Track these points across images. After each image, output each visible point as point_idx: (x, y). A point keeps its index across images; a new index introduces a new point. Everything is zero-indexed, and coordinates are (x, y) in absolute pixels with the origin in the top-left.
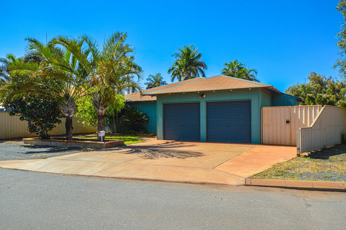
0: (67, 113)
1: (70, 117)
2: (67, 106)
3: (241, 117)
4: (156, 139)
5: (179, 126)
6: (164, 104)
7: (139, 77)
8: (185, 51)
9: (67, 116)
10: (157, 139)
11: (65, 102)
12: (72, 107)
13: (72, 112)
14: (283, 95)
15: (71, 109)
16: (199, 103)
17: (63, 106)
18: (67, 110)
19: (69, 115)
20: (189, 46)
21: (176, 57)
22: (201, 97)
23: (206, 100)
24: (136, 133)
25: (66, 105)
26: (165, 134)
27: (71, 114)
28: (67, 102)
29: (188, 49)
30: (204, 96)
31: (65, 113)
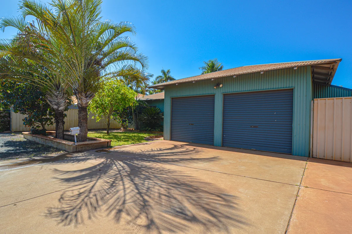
0: (56, 105)
1: (59, 110)
2: (57, 97)
3: (275, 114)
4: (162, 138)
5: (188, 124)
6: (172, 98)
7: (143, 66)
8: (210, 64)
9: (55, 108)
10: (164, 139)
11: (54, 92)
12: (62, 98)
13: (61, 104)
14: (331, 87)
15: (61, 100)
16: (214, 95)
17: (51, 96)
18: (57, 101)
19: (59, 107)
20: (213, 60)
21: (202, 70)
22: (217, 88)
23: (223, 92)
24: (151, 130)
25: (55, 95)
26: (173, 133)
27: (60, 107)
28: (58, 92)
29: (212, 63)
30: (221, 86)
31: (53, 104)
